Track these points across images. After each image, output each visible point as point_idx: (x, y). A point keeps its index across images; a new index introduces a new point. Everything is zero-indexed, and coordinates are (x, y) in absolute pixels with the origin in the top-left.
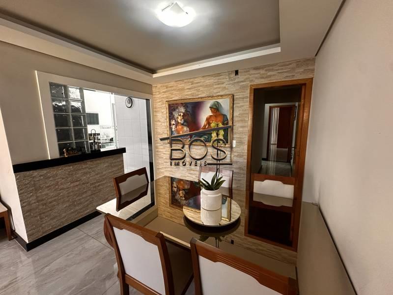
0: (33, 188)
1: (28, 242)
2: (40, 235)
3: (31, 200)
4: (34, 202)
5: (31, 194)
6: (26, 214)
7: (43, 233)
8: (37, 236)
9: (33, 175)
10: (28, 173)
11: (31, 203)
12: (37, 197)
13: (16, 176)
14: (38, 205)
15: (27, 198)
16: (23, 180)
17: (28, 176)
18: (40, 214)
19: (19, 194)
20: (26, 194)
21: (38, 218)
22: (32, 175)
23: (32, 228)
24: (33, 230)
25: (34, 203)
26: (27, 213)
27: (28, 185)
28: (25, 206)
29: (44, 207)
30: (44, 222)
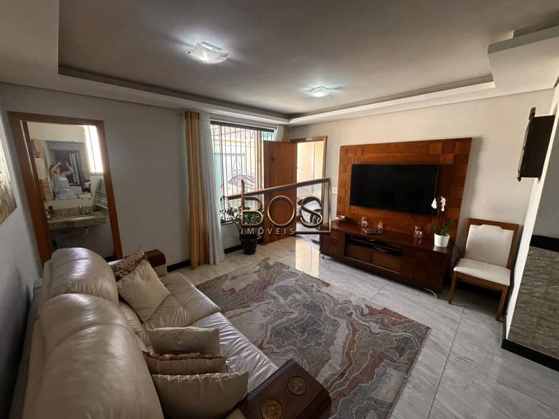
0: (547, 277)
1: (507, 338)
2: (526, 343)
3: (535, 290)
4: (538, 295)
5: (540, 283)
6: (520, 305)
7: (533, 345)
8: (522, 340)
9: (556, 260)
10: (548, 252)
11: (534, 295)
12: (547, 292)
13: (529, 251)
14: (543, 304)
15: (532, 285)
16: (538, 259)
17: (547, 257)
18: (539, 317)
19: (524, 275)
20: (533, 279)
21: (535, 320)
22: (555, 258)
23: (521, 326)
24: (520, 331)
25: (538, 297)
26: (522, 303)
27: (541, 269)
28: (525, 294)
29: (551, 312)
30: (541, 332)
